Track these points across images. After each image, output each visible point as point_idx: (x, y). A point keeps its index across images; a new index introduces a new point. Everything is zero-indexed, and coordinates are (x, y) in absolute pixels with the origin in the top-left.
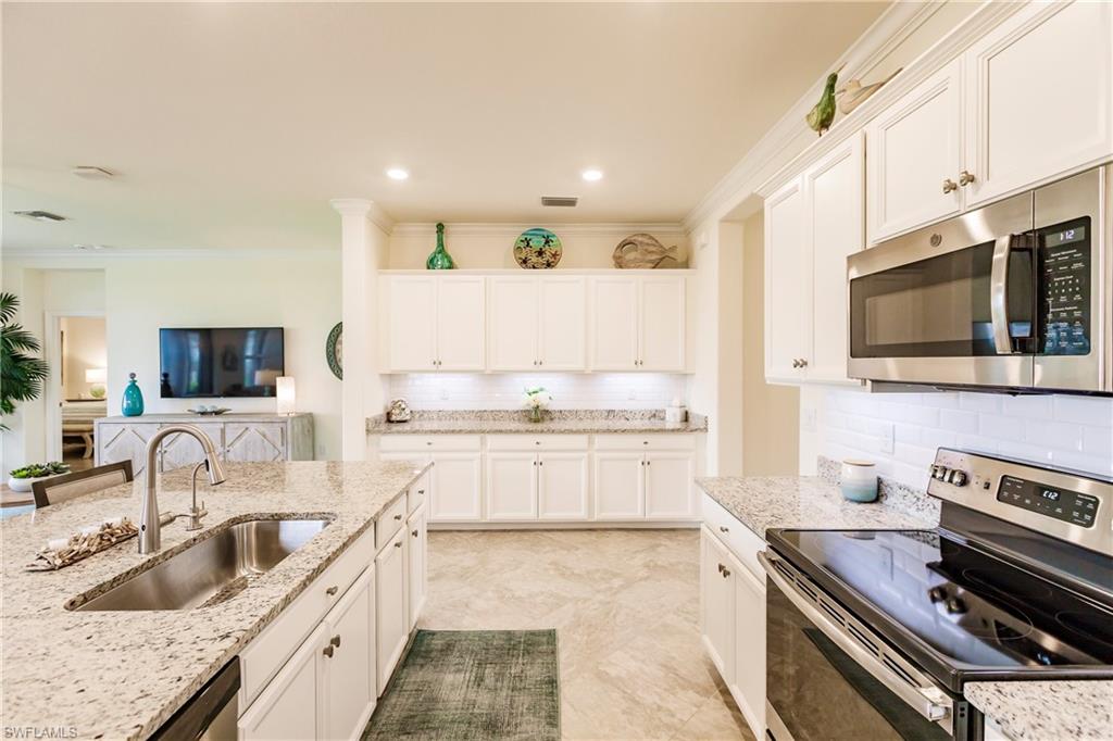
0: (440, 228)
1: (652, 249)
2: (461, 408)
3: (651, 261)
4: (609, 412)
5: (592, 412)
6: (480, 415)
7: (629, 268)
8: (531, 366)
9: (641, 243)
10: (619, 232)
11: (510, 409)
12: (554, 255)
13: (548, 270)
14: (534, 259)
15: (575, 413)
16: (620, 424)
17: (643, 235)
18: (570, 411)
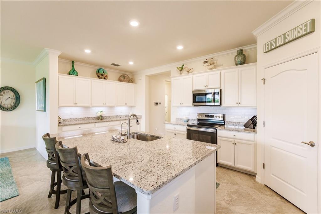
0: (73, 62)
1: (128, 78)
2: (78, 117)
3: (127, 81)
4: (117, 116)
5: (113, 116)
6: (84, 119)
7: (123, 82)
8: (102, 105)
9: (126, 76)
10: (121, 73)
11: (93, 117)
12: (106, 76)
13: (105, 80)
14: (101, 76)
15: (109, 117)
16: (119, 119)
17: (126, 75)
18: (108, 116)
